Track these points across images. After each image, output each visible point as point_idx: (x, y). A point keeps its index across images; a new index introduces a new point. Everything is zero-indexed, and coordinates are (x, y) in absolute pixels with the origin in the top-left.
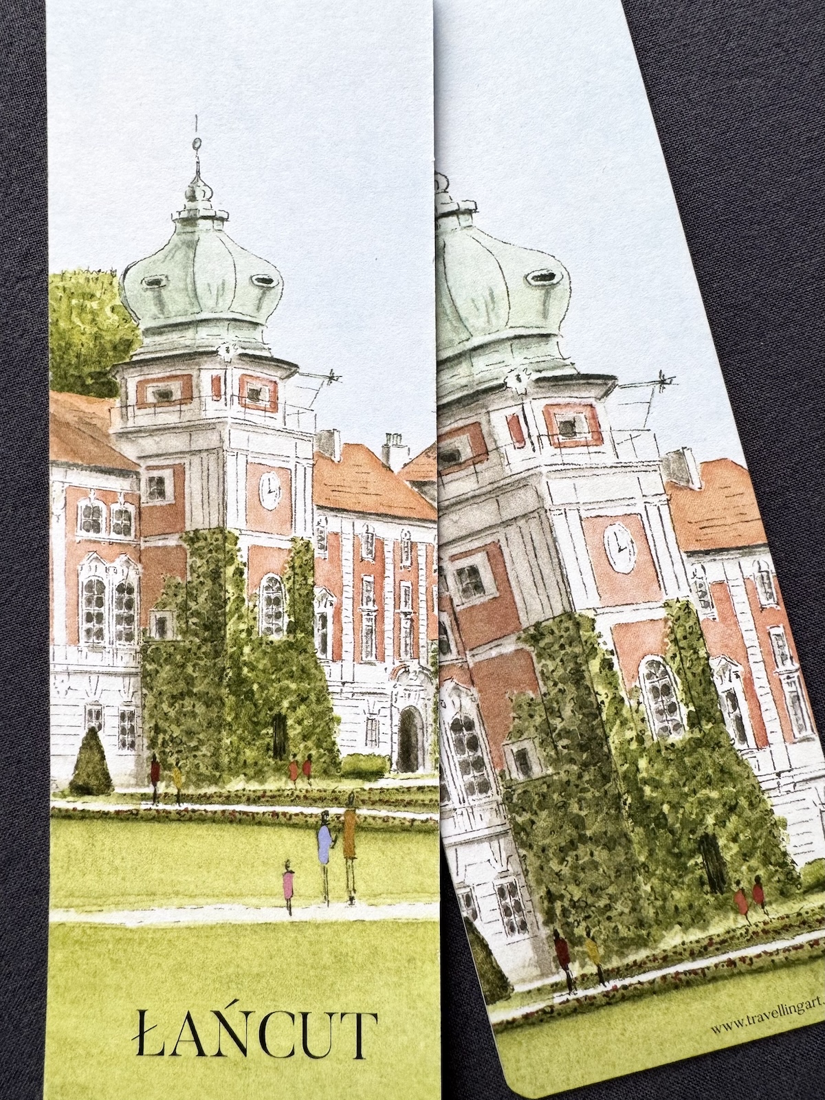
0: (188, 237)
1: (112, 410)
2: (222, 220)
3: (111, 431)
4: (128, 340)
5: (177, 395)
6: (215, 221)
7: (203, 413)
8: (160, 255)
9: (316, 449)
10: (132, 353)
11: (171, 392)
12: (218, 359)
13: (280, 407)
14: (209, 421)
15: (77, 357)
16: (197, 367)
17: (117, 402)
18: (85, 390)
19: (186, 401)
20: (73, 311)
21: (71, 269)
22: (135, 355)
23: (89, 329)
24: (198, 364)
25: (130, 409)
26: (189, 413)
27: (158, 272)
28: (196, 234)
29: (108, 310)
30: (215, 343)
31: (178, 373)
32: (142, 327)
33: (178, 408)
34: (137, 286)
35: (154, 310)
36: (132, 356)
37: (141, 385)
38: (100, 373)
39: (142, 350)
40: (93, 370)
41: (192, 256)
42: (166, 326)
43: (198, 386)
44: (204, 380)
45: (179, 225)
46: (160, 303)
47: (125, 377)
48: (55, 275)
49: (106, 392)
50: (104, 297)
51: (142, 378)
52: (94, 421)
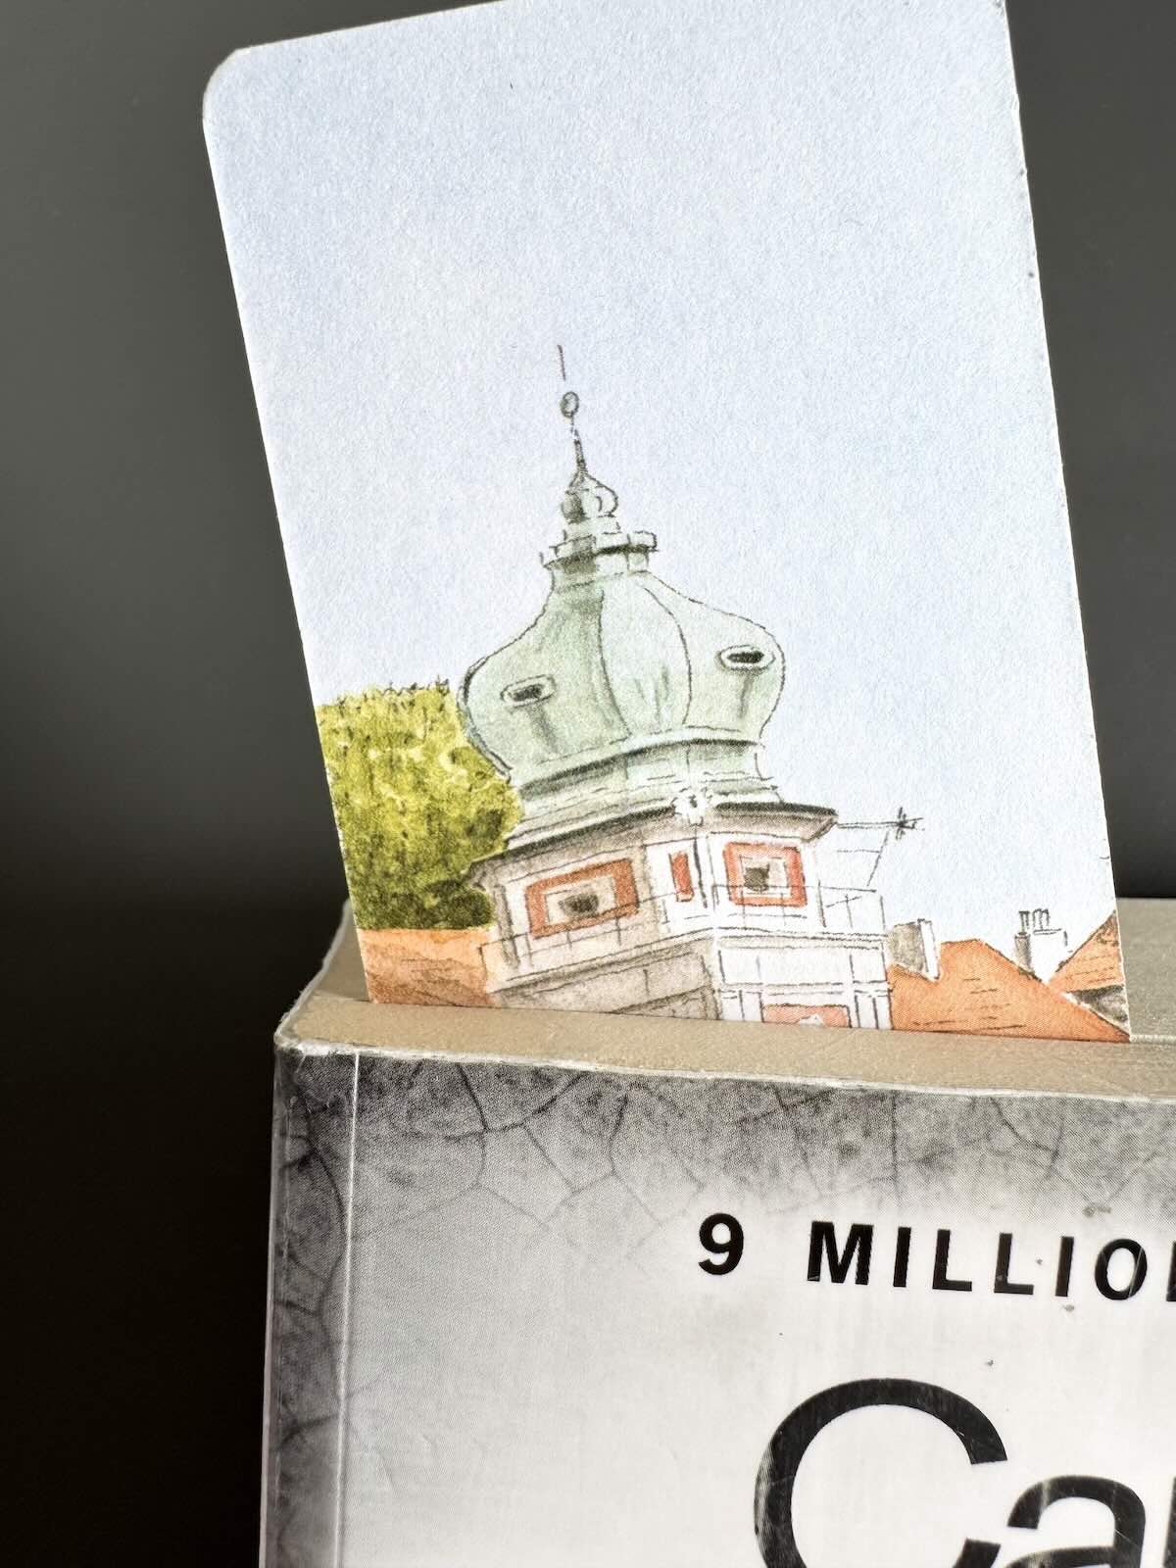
0: (581, 594)
1: (484, 948)
2: (644, 550)
3: (490, 988)
4: (494, 812)
5: (607, 901)
6: (631, 555)
7: (663, 929)
8: (531, 639)
9: (889, 961)
10: (506, 835)
11: (595, 898)
12: (677, 821)
13: (811, 893)
14: (678, 941)
15: (397, 859)
16: (638, 843)
17: (492, 931)
18: (426, 920)
19: (627, 910)
20: (376, 772)
21: (355, 690)
22: (513, 838)
23: (415, 802)
24: (639, 836)
25: (520, 942)
26: (638, 931)
27: (532, 670)
28: (597, 585)
29: (444, 759)
30: (668, 793)
31: (603, 859)
32: (518, 783)
33: (611, 925)
34: (496, 705)
35: (535, 746)
36: (507, 842)
37: (534, 894)
38: (447, 883)
39: (525, 827)
40: (433, 880)
41: (593, 629)
42: (566, 774)
43: (645, 878)
44: (656, 863)
45: (559, 573)
46: (545, 729)
47: (501, 883)
48: (325, 709)
49: (468, 915)
50: (432, 737)
51: (533, 880)
52: (455, 975)
